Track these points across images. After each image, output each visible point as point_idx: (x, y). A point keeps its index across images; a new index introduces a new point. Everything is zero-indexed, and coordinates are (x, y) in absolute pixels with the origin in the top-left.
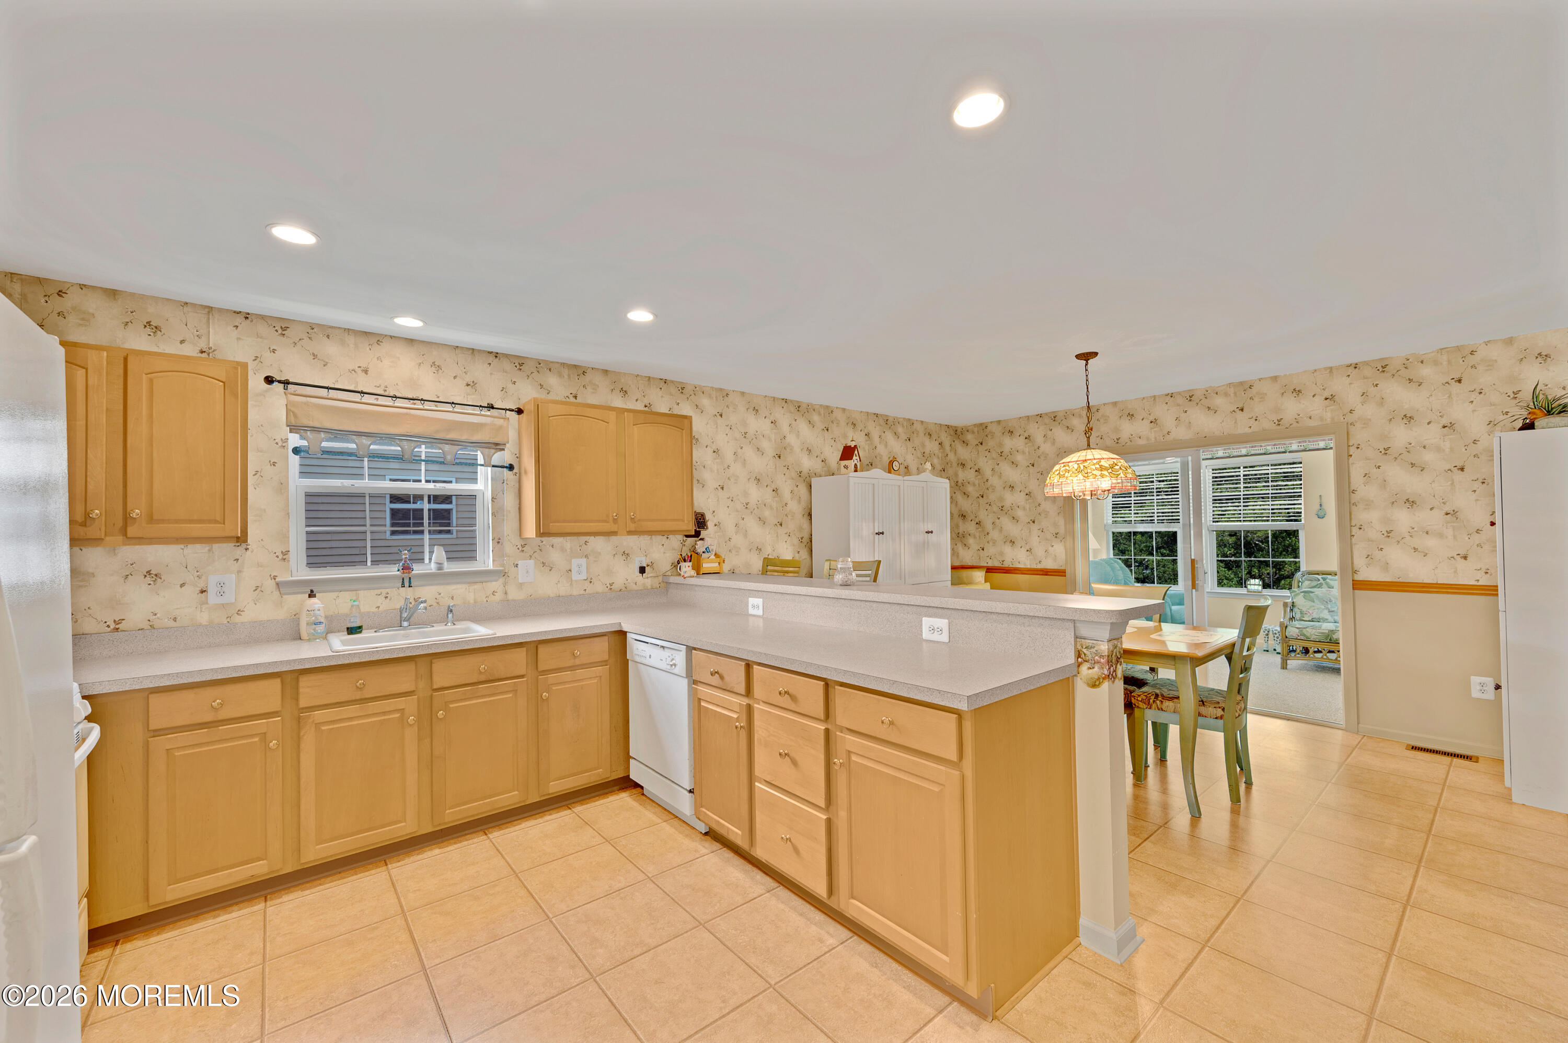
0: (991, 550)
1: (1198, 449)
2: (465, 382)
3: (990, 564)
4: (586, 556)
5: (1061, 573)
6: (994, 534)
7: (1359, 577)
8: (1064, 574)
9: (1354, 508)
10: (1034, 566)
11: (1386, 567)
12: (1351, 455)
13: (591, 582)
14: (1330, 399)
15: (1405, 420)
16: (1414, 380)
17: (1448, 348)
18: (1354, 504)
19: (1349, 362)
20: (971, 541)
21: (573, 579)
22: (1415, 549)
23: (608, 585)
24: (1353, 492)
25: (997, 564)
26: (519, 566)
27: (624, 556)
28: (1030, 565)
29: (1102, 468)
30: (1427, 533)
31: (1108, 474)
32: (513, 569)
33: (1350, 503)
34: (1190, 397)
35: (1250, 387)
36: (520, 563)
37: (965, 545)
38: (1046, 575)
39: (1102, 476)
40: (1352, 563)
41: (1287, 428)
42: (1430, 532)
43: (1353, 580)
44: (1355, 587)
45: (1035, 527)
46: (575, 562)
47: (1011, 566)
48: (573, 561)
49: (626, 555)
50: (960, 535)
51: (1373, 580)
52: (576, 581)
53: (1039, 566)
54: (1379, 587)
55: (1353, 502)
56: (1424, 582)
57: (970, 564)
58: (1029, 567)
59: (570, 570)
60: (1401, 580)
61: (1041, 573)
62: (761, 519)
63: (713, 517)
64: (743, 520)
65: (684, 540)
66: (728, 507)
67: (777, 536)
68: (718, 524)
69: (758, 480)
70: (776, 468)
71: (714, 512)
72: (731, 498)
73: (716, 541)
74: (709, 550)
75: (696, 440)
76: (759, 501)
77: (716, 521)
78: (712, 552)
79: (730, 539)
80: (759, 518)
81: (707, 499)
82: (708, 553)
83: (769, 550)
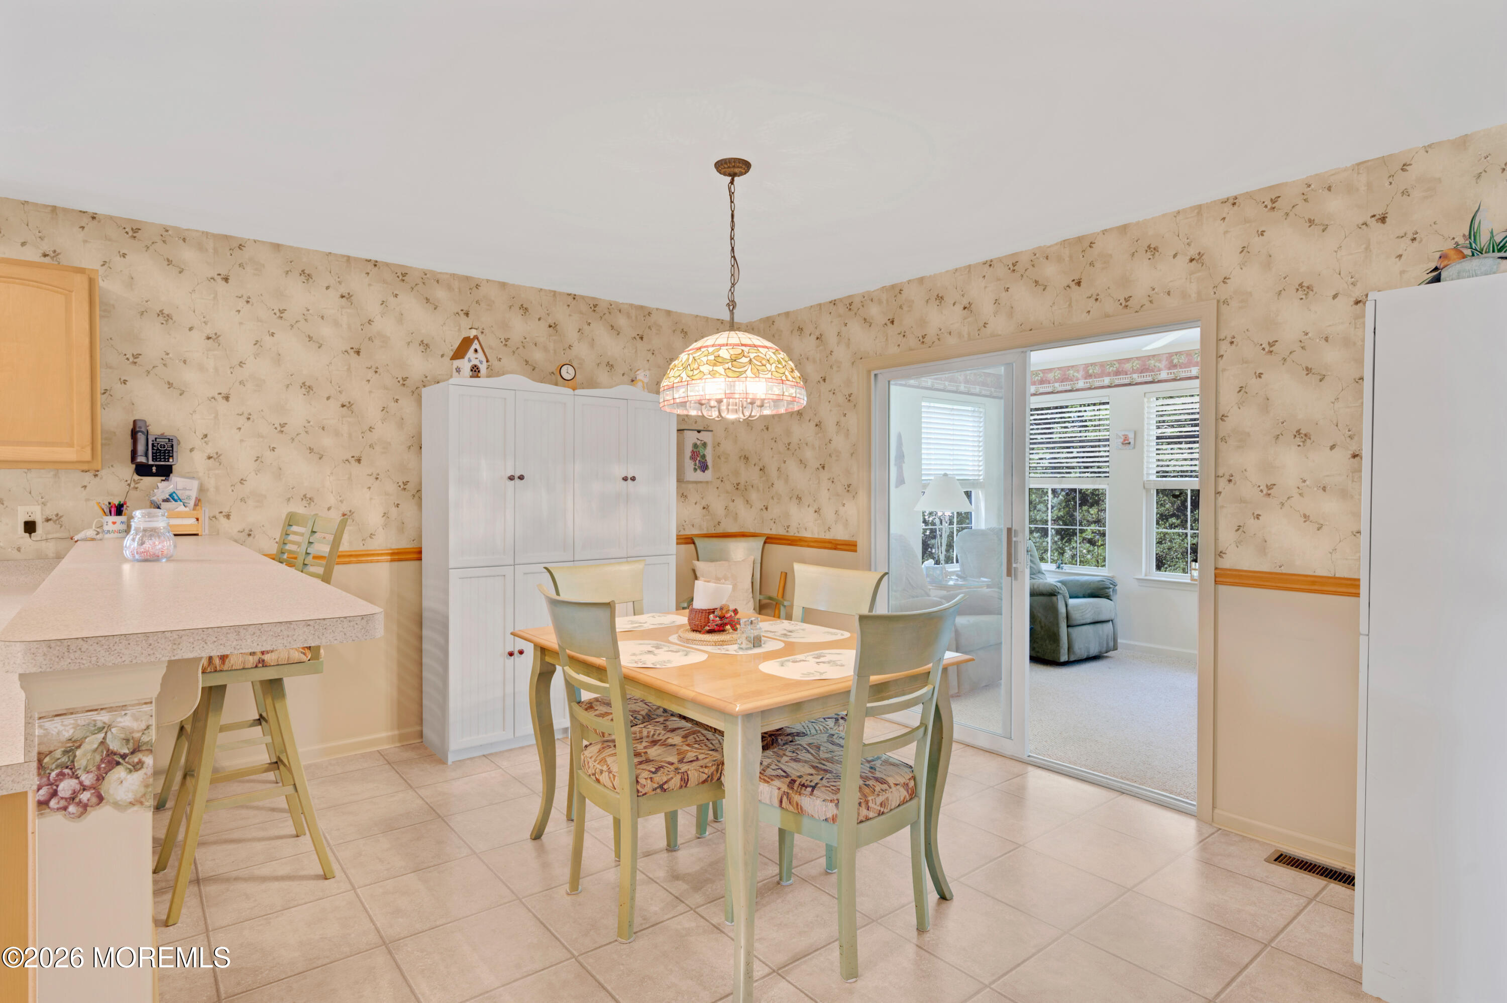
0: (775, 511)
1: (1024, 349)
3: (774, 532)
5: (850, 546)
6: (780, 486)
7: (1227, 563)
8: (852, 548)
9: (1222, 445)
10: (822, 536)
11: (1263, 547)
12: (1222, 356)
14: (1197, 261)
15: (1300, 292)
16: (1316, 222)
17: (1368, 161)
18: (1223, 439)
19: (1224, 196)
20: (754, 496)
22: (1306, 518)
24: (1223, 418)
25: (781, 531)
28: (818, 534)
29: (718, 360)
30: (1324, 489)
31: (722, 372)
33: (1216, 438)
34: (1014, 265)
35: (1091, 245)
37: (747, 501)
38: (835, 549)
39: (713, 374)
40: (1216, 539)
41: (1137, 312)
42: (1328, 489)
43: (1216, 569)
44: (1217, 579)
45: (824, 475)
47: (797, 534)
50: (741, 487)
51: (1245, 569)
53: (829, 536)
54: (1251, 582)
55: (1221, 435)
56: (1316, 574)
57: (752, 530)
58: (816, 536)
60: (1284, 570)
61: (830, 546)
62: (315, 451)
63: (204, 444)
64: (273, 450)
65: (134, 480)
66: (240, 429)
67: (350, 478)
68: (216, 456)
69: (308, 388)
70: (349, 370)
71: (206, 436)
72: (246, 415)
73: (211, 484)
74: (176, 498)
75: (165, 317)
76: (309, 422)
77: (210, 450)
78: (185, 501)
79: (242, 481)
80: (310, 449)
81: (192, 414)
82: (174, 502)
83: (332, 500)
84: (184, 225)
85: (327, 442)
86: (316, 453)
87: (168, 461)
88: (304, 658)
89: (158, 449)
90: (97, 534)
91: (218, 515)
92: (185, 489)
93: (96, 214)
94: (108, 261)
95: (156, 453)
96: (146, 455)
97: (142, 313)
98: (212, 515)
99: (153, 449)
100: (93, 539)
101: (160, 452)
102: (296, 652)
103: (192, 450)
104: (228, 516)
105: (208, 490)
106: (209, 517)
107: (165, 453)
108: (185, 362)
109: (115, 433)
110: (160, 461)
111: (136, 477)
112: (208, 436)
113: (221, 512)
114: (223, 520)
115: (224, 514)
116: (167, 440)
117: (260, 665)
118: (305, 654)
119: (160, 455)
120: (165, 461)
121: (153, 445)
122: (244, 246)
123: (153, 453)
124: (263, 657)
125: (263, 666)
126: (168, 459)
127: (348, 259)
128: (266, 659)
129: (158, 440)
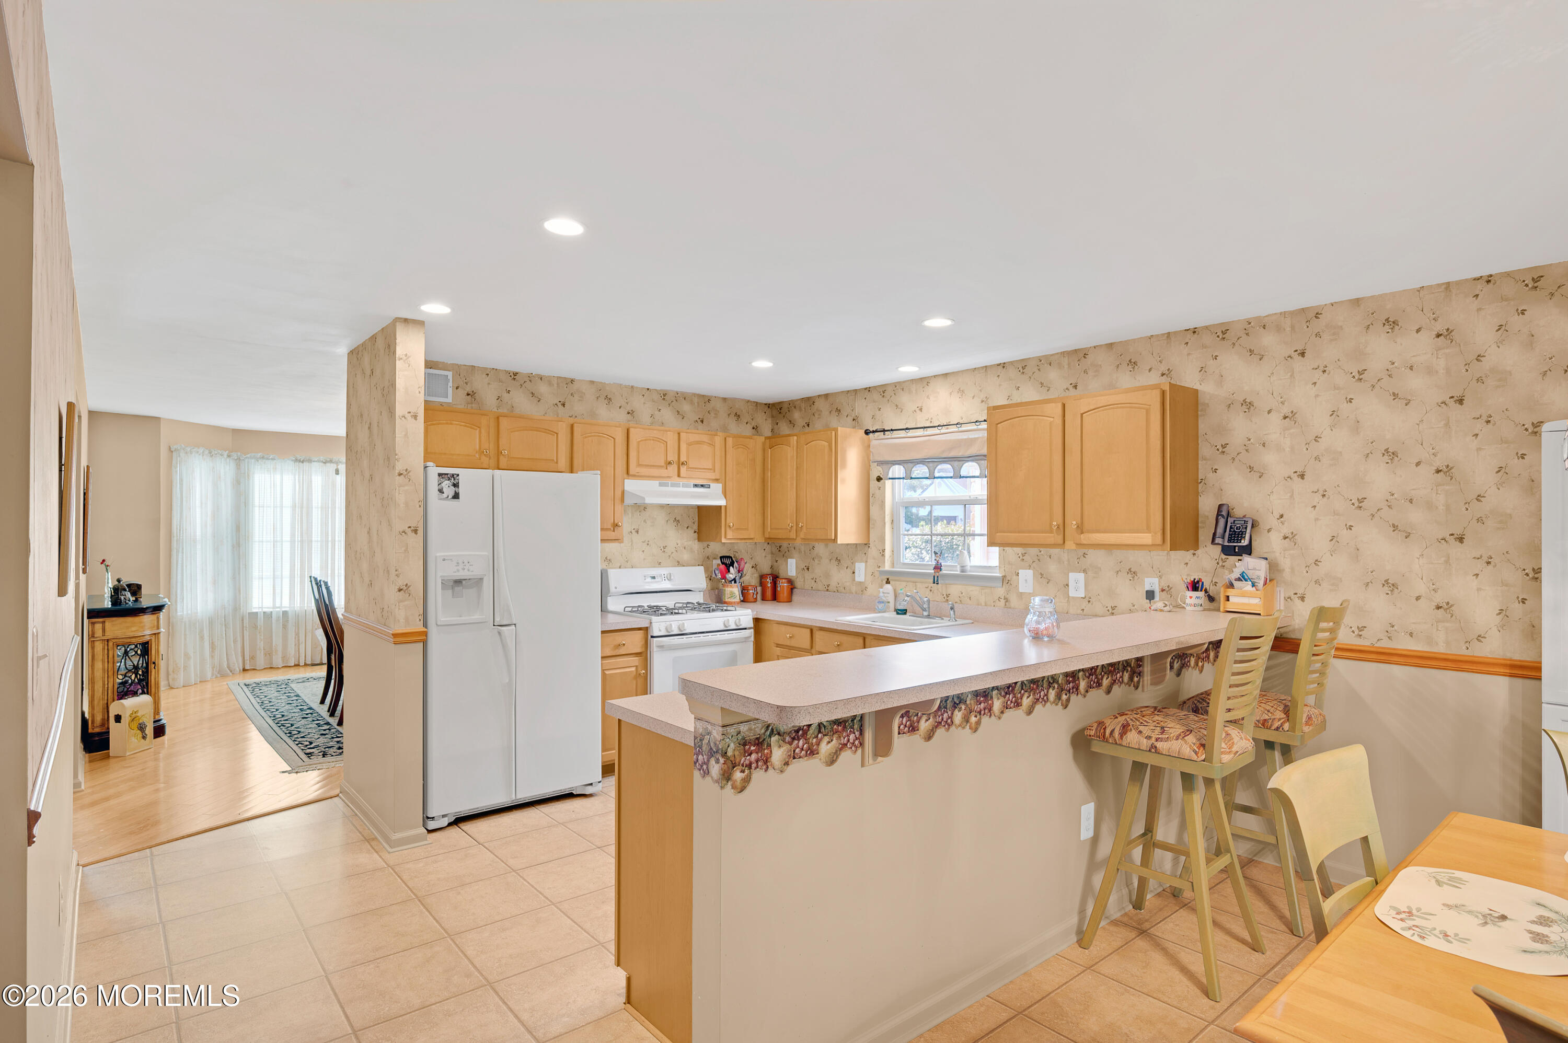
2: (980, 400)
4: (1085, 571)
13: (1089, 602)
21: (1070, 595)
23: (1109, 608)
26: (1020, 575)
27: (1130, 575)
32: (1015, 577)
36: (1021, 572)
46: (1073, 576)
48: (1071, 574)
49: (1132, 573)
52: (1073, 598)
59: (1067, 585)
62: (1399, 528)
63: (1280, 524)
64: (1350, 529)
65: (1222, 559)
66: (1315, 507)
67: (1447, 562)
68: (1291, 536)
69: (1391, 455)
70: (1447, 425)
71: (1282, 516)
72: (1321, 492)
73: (1285, 563)
74: (1246, 577)
75: (1248, 405)
76: (1393, 495)
77: (1286, 530)
78: (1255, 581)
79: (1317, 562)
80: (1394, 526)
81: (1269, 495)
82: (1244, 582)
83: (1421, 588)
84: (1263, 313)
85: (1416, 516)
86: (1398, 530)
87: (1240, 542)
88: (1194, 757)
89: (1234, 531)
90: (1164, 607)
91: (1293, 596)
92: (1254, 569)
93: (1196, 328)
94: (1204, 366)
95: (1232, 534)
96: (1223, 538)
97: (1229, 406)
98: (1287, 596)
99: (1230, 531)
100: (1162, 611)
101: (1235, 534)
102: (1188, 749)
103: (1269, 531)
104: (1302, 599)
105: (1284, 570)
106: (1285, 598)
107: (1239, 534)
108: (1264, 445)
109: (1208, 517)
110: (1234, 542)
111: (1224, 557)
112: (1284, 516)
113: (1296, 594)
114: (1298, 602)
115: (1299, 595)
116: (1243, 522)
117: (1153, 750)
118: (1196, 753)
119: (1234, 537)
120: (1237, 542)
121: (1231, 527)
122: (1321, 314)
123: (1229, 535)
124: (1156, 743)
125: (1156, 752)
126: (1241, 540)
127: (1448, 286)
128: (1158, 746)
129: (1236, 522)
